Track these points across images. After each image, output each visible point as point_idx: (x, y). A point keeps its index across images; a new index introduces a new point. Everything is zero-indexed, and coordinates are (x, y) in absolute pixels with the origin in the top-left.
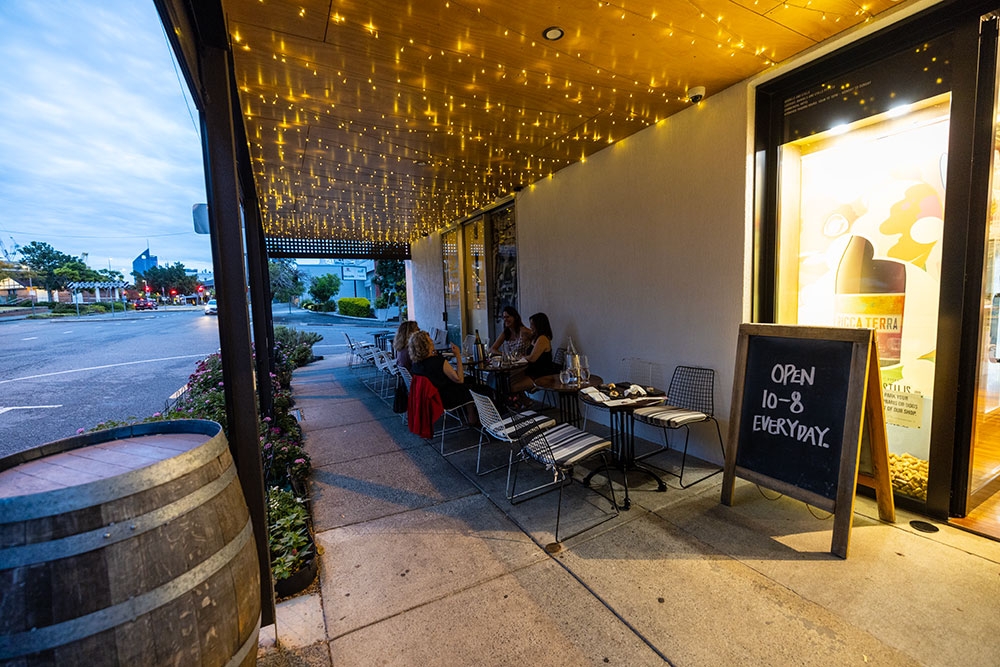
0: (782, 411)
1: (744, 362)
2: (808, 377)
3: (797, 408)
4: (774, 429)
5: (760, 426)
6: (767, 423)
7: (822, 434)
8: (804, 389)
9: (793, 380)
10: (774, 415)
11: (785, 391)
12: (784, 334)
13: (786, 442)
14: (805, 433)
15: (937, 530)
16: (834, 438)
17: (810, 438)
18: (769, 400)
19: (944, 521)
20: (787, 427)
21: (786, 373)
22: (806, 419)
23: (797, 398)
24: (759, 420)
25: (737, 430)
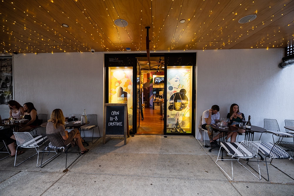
0: (114, 121)
1: (106, 111)
2: (118, 113)
3: (116, 119)
4: (113, 125)
5: (110, 125)
6: (111, 124)
7: (121, 123)
8: (117, 116)
9: (115, 114)
10: (112, 122)
11: (114, 116)
12: (113, 105)
13: (115, 126)
14: (118, 124)
15: (134, 136)
16: (123, 124)
17: (119, 125)
18: (111, 119)
19: (135, 134)
20: (115, 124)
21: (114, 113)
22: (118, 121)
23: (116, 117)
24: (110, 123)
25: (105, 127)
